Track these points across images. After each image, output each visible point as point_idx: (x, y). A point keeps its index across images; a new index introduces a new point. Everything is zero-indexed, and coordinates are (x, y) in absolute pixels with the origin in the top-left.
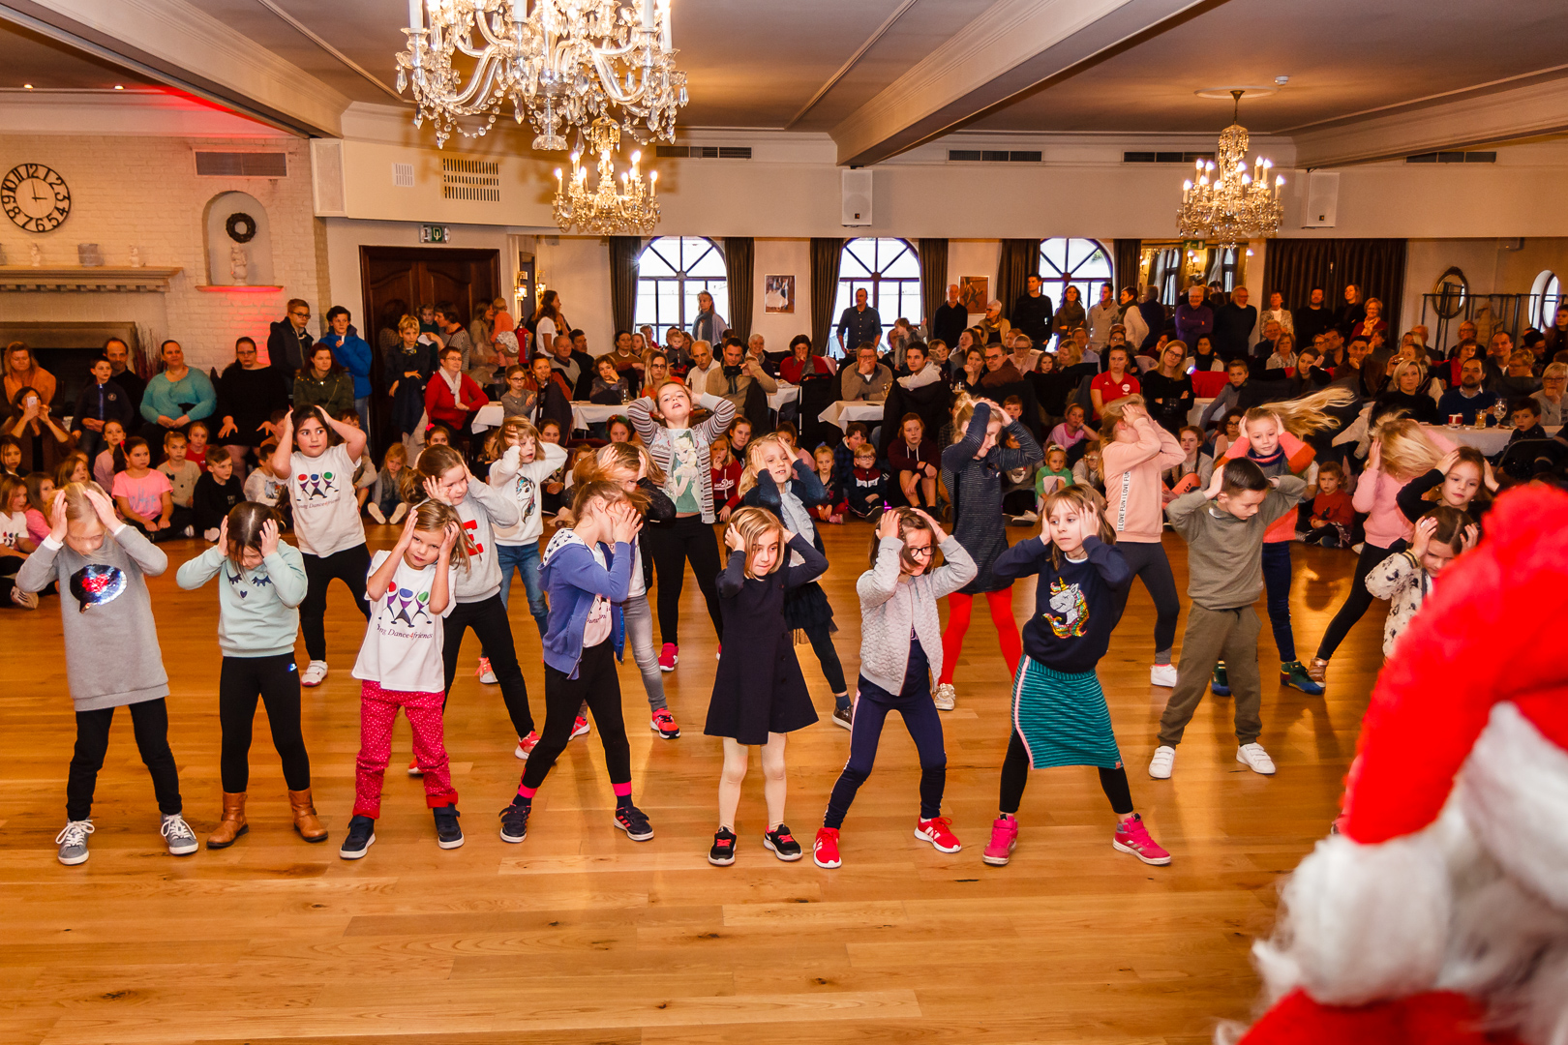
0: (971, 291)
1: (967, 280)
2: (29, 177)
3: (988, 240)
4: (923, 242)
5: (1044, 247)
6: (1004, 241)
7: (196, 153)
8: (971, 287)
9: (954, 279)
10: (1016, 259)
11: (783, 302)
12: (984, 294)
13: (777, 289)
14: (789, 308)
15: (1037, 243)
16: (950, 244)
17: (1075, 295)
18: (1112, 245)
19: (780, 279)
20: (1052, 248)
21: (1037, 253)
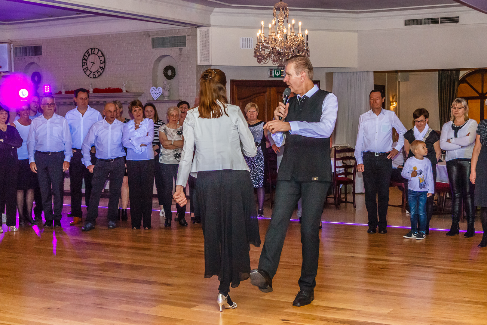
2: (92, 54)
7: (152, 38)
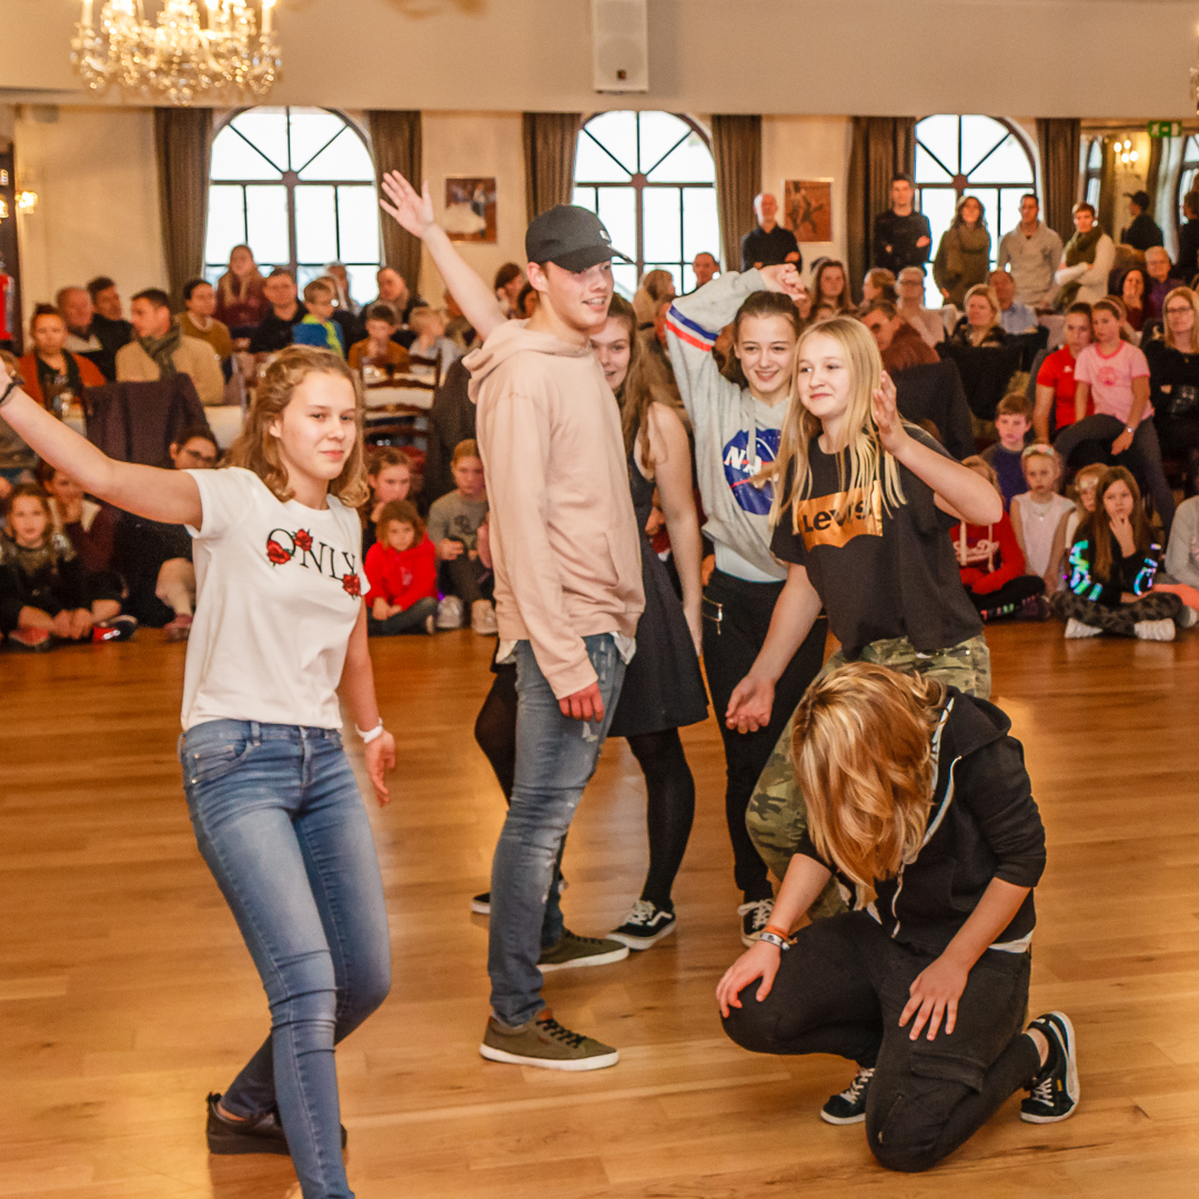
0: (803, 204)
1: (795, 187)
3: (829, 118)
4: (719, 121)
5: (923, 131)
6: (856, 120)
8: (804, 198)
9: (773, 185)
10: (879, 151)
11: (476, 223)
12: (824, 209)
13: (465, 200)
14: (487, 235)
15: (909, 123)
16: (765, 126)
17: (977, 212)
18: (1033, 128)
19: (470, 184)
20: (935, 133)
21: (911, 141)
